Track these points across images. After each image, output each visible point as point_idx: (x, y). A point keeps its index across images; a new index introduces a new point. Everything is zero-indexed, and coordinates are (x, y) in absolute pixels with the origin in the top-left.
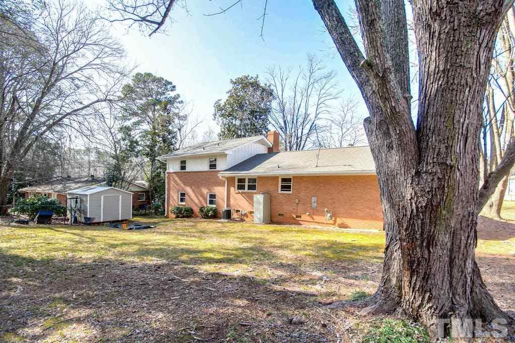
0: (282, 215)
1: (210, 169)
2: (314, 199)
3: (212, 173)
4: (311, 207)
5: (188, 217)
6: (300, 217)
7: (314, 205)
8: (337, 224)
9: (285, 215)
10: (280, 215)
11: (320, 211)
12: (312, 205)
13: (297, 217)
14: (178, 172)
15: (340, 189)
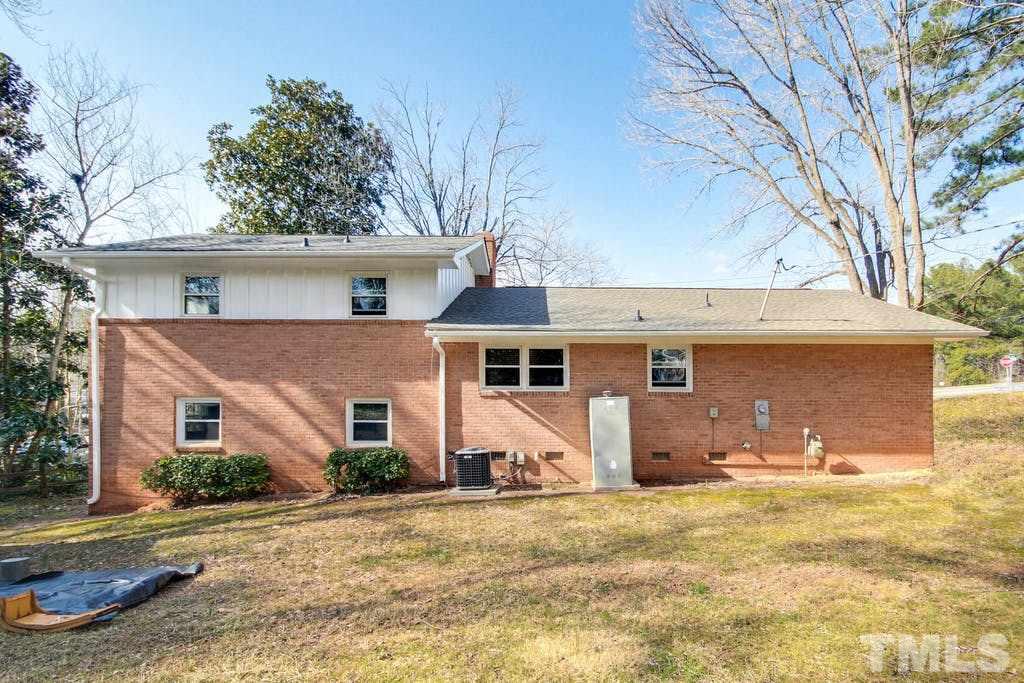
0: (667, 455)
1: (354, 313)
2: (762, 405)
3: (368, 329)
4: (754, 426)
5: (252, 495)
6: (723, 455)
7: (763, 421)
8: (827, 467)
9: (673, 455)
10: (656, 455)
11: (780, 436)
12: (758, 424)
13: (713, 455)
14: (175, 321)
15: (831, 377)
